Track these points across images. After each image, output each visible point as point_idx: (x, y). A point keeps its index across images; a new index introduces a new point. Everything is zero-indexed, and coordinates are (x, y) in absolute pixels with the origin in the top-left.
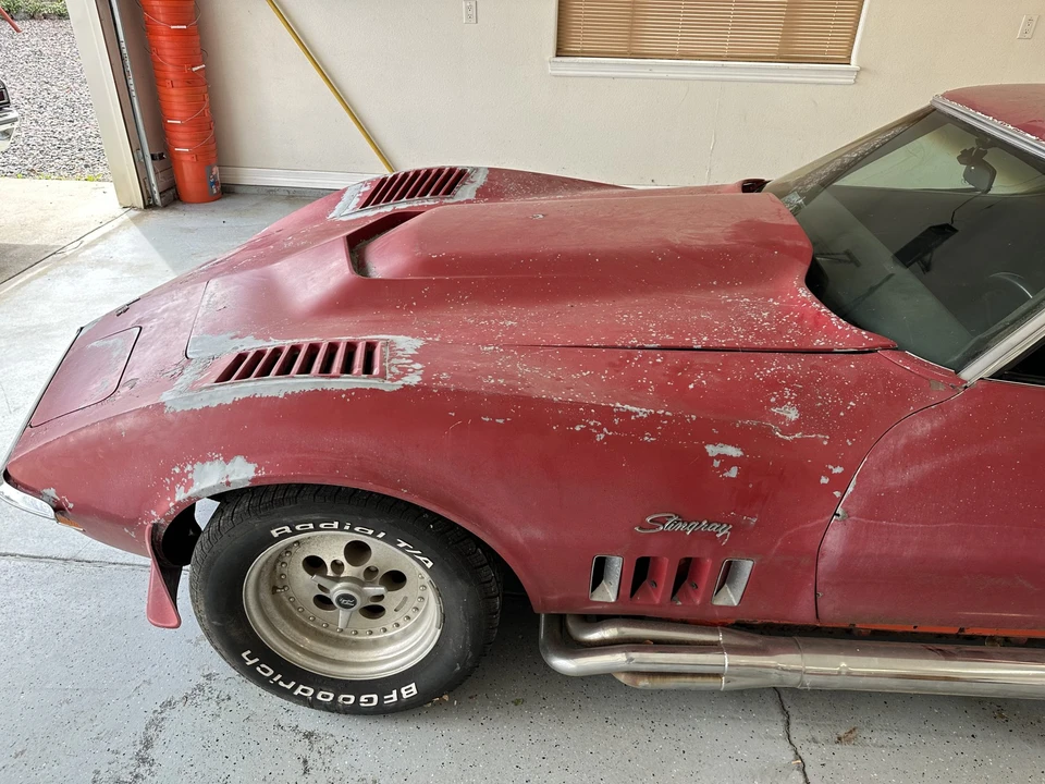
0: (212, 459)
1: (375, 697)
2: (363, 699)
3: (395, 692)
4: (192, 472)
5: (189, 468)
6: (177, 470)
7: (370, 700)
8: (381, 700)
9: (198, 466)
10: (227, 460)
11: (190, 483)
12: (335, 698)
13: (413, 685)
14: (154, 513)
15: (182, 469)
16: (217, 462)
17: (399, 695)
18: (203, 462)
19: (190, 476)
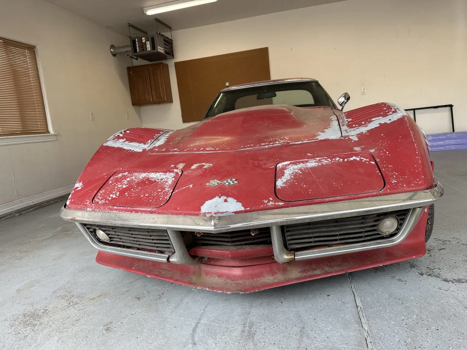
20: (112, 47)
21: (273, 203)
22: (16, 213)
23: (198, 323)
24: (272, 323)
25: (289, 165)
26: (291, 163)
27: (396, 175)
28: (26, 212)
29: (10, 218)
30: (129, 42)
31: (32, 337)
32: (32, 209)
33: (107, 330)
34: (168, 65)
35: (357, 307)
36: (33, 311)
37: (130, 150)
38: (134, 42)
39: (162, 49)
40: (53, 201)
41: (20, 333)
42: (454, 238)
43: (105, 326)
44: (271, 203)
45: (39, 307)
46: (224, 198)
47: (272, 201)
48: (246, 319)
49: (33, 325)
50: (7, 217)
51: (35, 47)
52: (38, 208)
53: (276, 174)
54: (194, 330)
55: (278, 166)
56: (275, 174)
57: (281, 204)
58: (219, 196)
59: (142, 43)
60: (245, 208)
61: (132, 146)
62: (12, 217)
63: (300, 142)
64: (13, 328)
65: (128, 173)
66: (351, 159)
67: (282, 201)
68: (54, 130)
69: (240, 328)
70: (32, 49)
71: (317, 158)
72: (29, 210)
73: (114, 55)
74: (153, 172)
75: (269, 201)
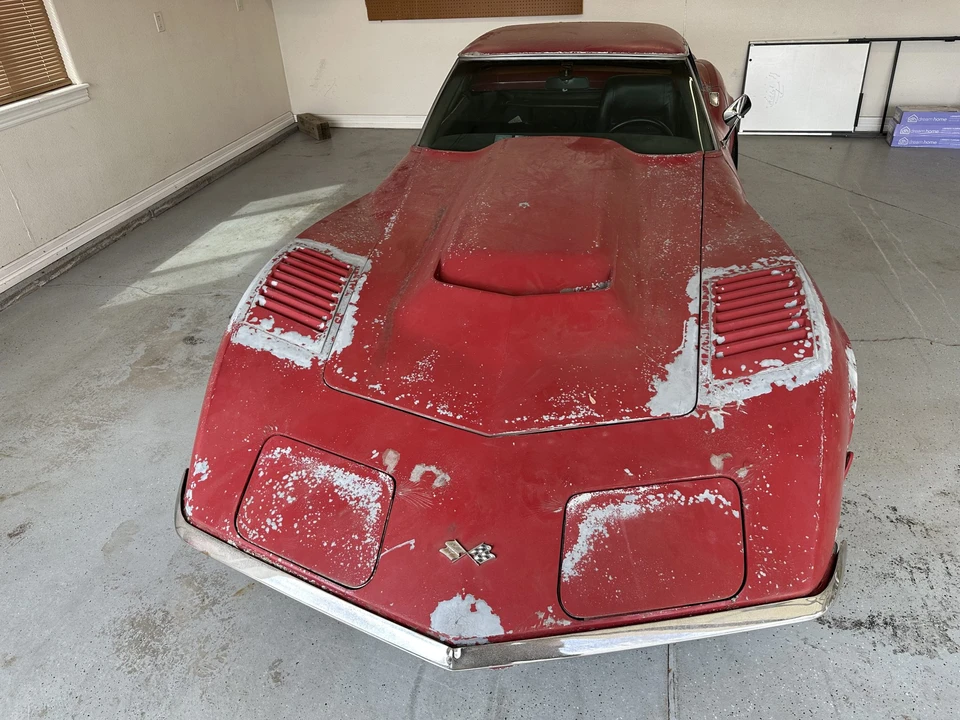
21: (554, 622)
22: (39, 280)
23: (419, 679)
24: (534, 695)
25: (587, 505)
26: (593, 501)
27: (769, 556)
28: (58, 274)
29: (29, 293)
31: (159, 683)
32: (69, 266)
33: (277, 678)
35: (669, 671)
36: (144, 612)
37: (287, 360)
40: (108, 241)
41: (135, 670)
42: (865, 495)
43: (271, 669)
44: (550, 620)
45: (152, 603)
46: (469, 598)
47: (552, 615)
48: (494, 680)
49: (154, 652)
50: (24, 292)
52: (81, 261)
53: (564, 533)
54: (413, 697)
55: (569, 505)
56: (563, 535)
57: (567, 623)
58: (461, 593)
60: (506, 630)
61: (289, 345)
62: (34, 290)
63: (616, 421)
64: (122, 656)
65: (292, 453)
66: (701, 498)
67: (569, 617)
69: (484, 702)
71: (642, 489)
72: (63, 270)
74: (340, 467)
75: (547, 614)
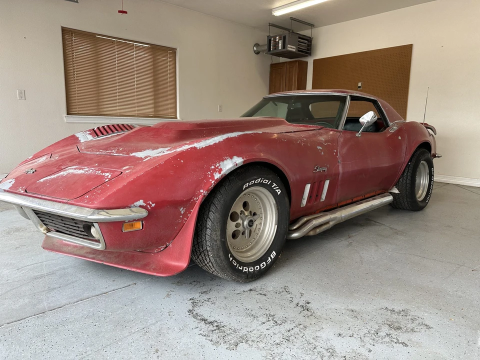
0: (226, 159)
1: (264, 263)
2: (261, 266)
3: (269, 258)
4: (220, 166)
5: (218, 165)
6: (213, 167)
7: (263, 265)
8: (266, 263)
9: (221, 163)
10: (231, 158)
11: (221, 170)
12: (254, 269)
13: (274, 252)
14: (202, 191)
15: (215, 166)
16: (228, 160)
17: (271, 258)
18: (223, 161)
19: (219, 168)
20: (257, 45)
30: (266, 42)
34: (307, 62)
38: (270, 41)
39: (295, 47)
44: (20, 190)
46: (13, 180)
51: (176, 49)
59: (276, 42)
60: (9, 189)
67: (25, 190)
68: (180, 116)
70: (173, 51)
73: (257, 53)
